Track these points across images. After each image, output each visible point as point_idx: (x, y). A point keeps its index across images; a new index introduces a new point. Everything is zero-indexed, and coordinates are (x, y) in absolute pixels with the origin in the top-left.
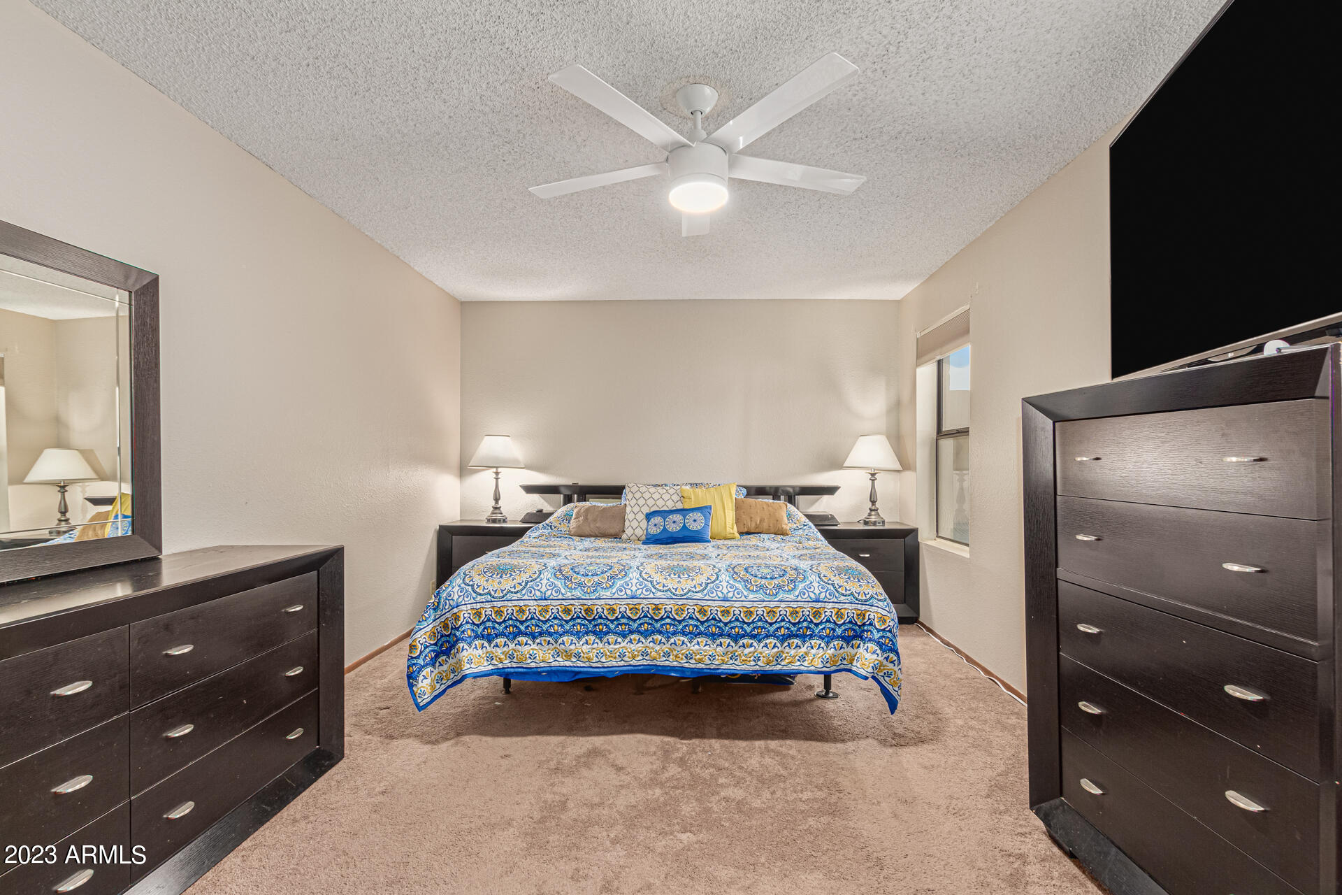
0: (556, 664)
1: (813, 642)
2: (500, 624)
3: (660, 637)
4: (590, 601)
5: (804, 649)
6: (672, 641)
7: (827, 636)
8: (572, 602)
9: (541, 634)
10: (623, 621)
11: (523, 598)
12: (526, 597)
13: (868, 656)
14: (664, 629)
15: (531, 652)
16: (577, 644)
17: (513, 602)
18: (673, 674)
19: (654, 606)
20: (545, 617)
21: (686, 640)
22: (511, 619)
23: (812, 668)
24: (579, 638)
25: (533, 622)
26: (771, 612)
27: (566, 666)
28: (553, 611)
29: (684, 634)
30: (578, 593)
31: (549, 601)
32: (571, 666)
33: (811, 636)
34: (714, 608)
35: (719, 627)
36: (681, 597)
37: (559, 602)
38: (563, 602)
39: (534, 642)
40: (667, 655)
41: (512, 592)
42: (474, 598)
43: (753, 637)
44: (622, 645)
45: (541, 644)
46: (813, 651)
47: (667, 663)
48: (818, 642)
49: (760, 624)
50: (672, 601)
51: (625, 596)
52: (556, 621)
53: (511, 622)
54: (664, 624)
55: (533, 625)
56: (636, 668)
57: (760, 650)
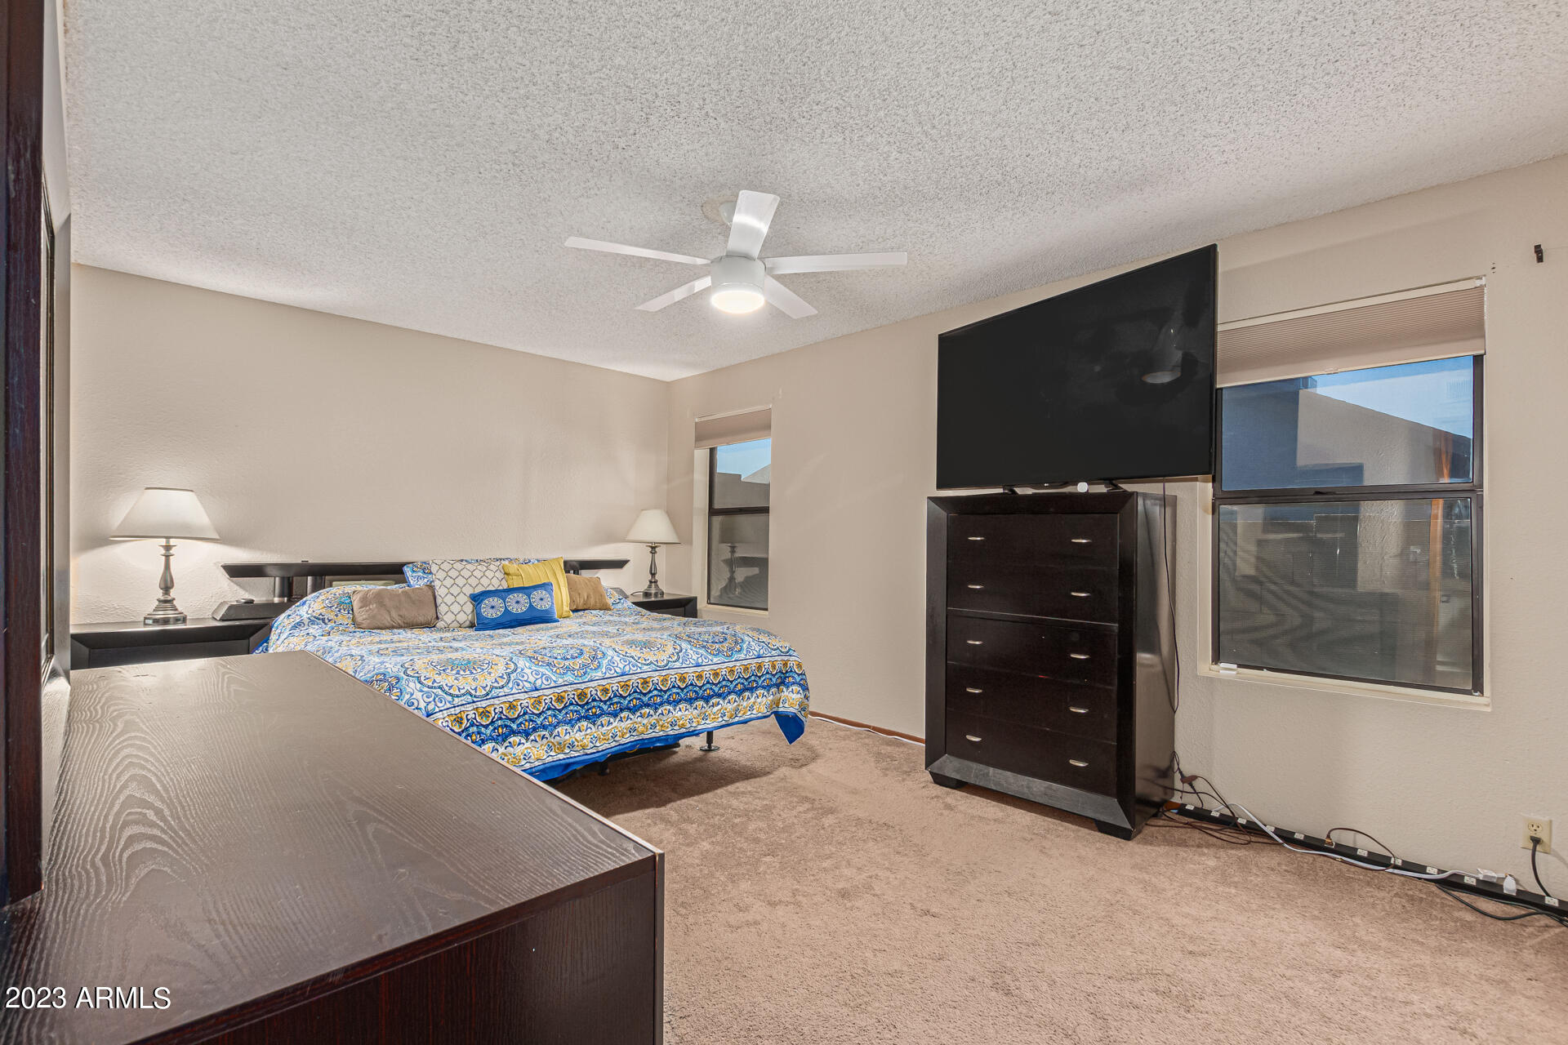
0: (550, 759)
1: (758, 692)
2: (486, 727)
3: (647, 710)
4: (583, 685)
5: (752, 700)
6: (660, 711)
7: (768, 686)
8: (565, 688)
9: (535, 730)
10: (615, 700)
11: (512, 692)
12: (514, 691)
13: (794, 696)
14: (651, 702)
15: (525, 752)
16: (572, 733)
17: (500, 699)
18: (658, 744)
19: (642, 681)
20: (538, 710)
21: (671, 708)
22: (501, 718)
23: (760, 715)
24: (572, 726)
25: (527, 717)
26: (732, 671)
27: (560, 760)
28: (546, 701)
29: (669, 703)
30: (569, 678)
31: (541, 691)
32: (564, 759)
33: (757, 688)
34: (691, 673)
35: (695, 691)
36: (664, 668)
37: (551, 691)
38: (556, 690)
39: (527, 740)
40: (653, 726)
41: (496, 688)
42: (449, 702)
43: (719, 695)
44: (614, 725)
45: (536, 741)
46: (759, 700)
47: (654, 735)
48: (762, 691)
49: (724, 683)
50: (657, 673)
51: (615, 675)
52: (549, 712)
53: (500, 723)
54: (651, 697)
55: (526, 721)
56: (625, 746)
57: (725, 706)
